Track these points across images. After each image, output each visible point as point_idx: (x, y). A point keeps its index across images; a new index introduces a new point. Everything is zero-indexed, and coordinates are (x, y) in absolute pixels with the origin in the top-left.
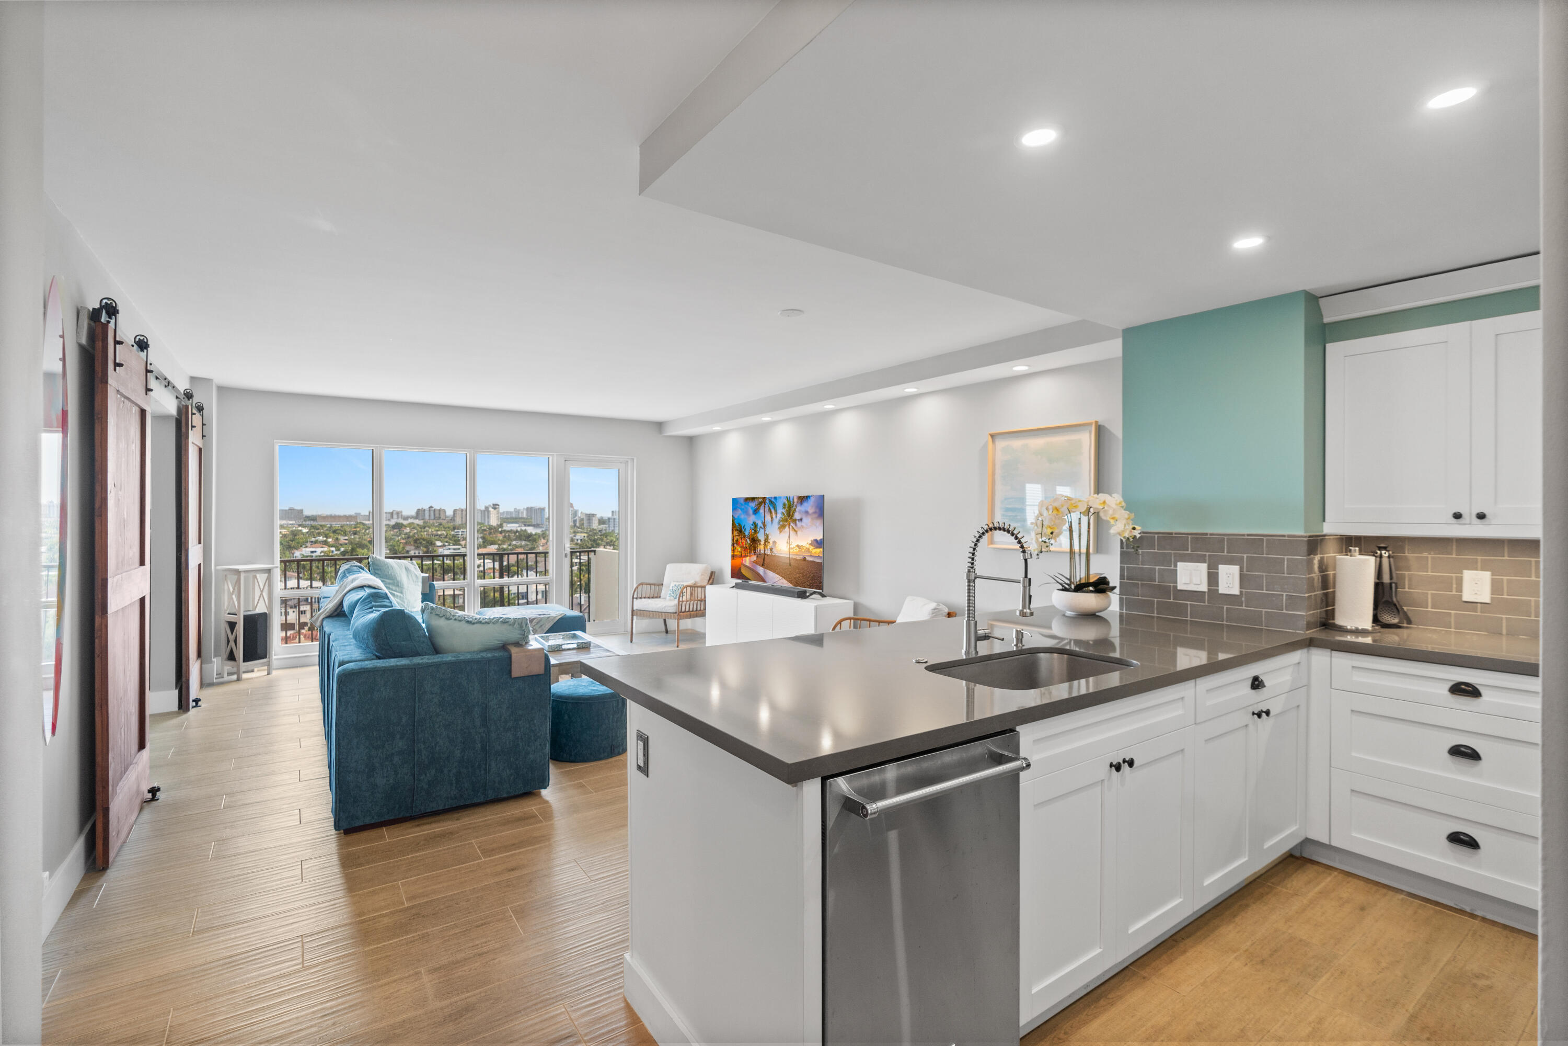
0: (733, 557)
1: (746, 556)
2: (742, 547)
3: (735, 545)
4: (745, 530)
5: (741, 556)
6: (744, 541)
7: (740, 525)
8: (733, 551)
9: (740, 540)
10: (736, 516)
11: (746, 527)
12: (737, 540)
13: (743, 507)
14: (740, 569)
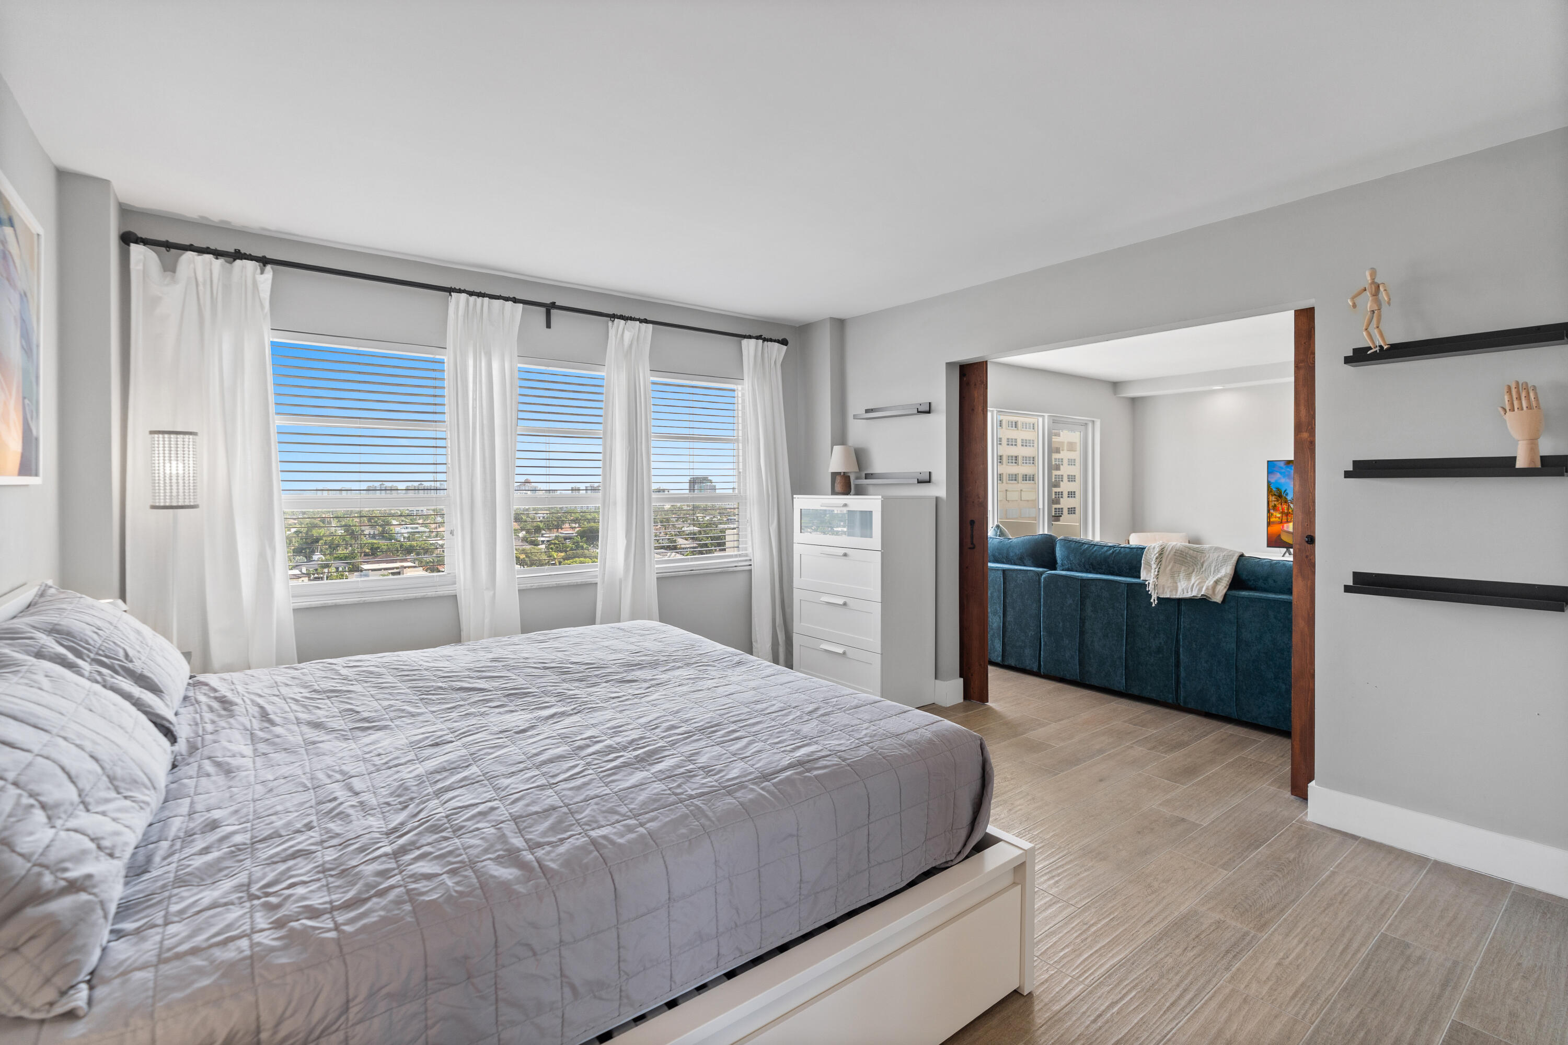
0: (1269, 524)
1: (1287, 522)
2: (1282, 513)
3: (1272, 511)
4: (1287, 494)
5: (1281, 522)
6: (1285, 507)
7: (1278, 489)
8: (1269, 517)
9: (1280, 506)
10: (1272, 481)
11: (1287, 491)
12: (1275, 506)
13: (1283, 471)
14: (1279, 536)
